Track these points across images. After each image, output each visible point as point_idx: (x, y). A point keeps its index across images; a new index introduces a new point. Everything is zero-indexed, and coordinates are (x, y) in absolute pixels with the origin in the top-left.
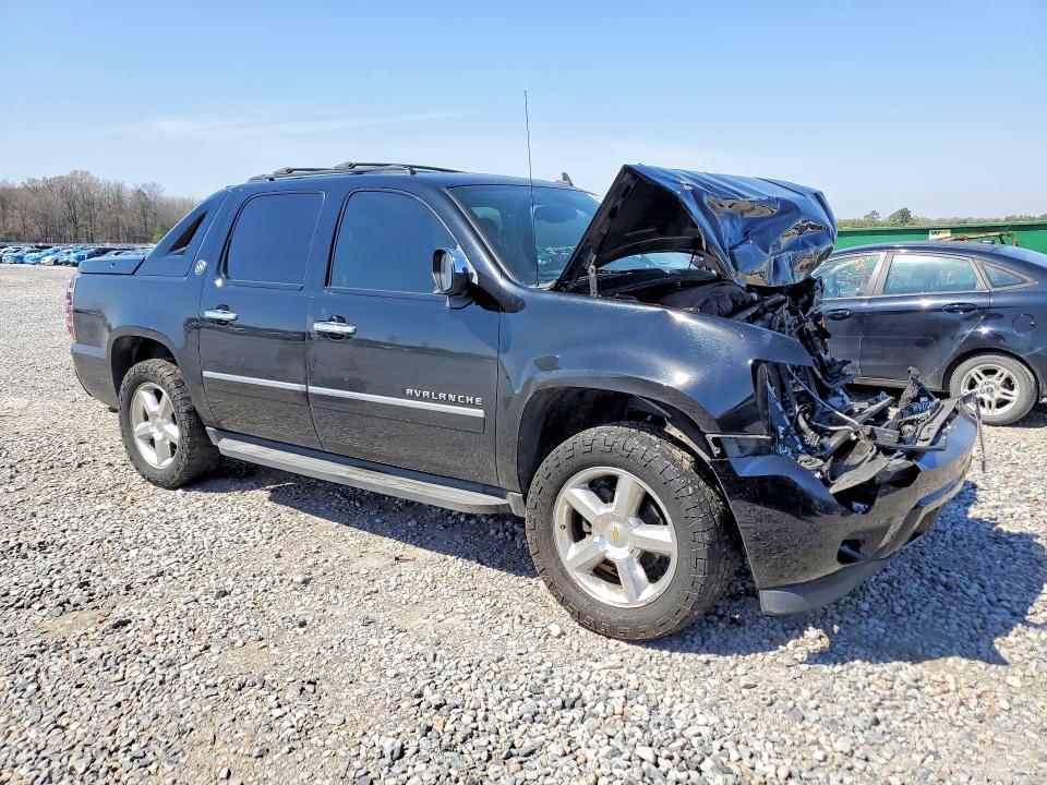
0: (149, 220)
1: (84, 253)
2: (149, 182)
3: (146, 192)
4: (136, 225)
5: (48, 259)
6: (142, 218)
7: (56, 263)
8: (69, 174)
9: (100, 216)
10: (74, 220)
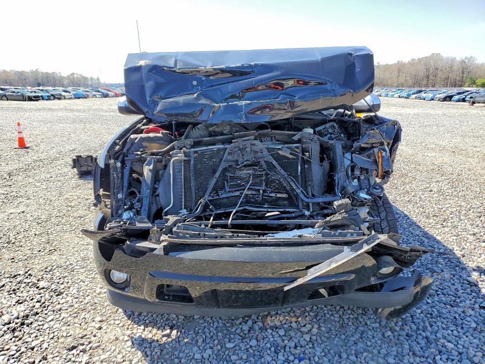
0: (465, 75)
1: (411, 92)
2: (469, 56)
3: (466, 61)
4: (458, 78)
5: (396, 95)
6: (461, 75)
7: (399, 97)
8: (430, 55)
9: (440, 74)
10: (428, 77)
